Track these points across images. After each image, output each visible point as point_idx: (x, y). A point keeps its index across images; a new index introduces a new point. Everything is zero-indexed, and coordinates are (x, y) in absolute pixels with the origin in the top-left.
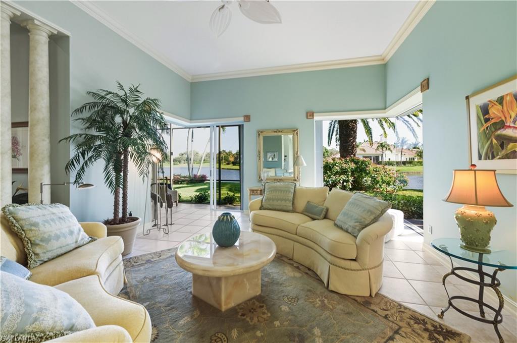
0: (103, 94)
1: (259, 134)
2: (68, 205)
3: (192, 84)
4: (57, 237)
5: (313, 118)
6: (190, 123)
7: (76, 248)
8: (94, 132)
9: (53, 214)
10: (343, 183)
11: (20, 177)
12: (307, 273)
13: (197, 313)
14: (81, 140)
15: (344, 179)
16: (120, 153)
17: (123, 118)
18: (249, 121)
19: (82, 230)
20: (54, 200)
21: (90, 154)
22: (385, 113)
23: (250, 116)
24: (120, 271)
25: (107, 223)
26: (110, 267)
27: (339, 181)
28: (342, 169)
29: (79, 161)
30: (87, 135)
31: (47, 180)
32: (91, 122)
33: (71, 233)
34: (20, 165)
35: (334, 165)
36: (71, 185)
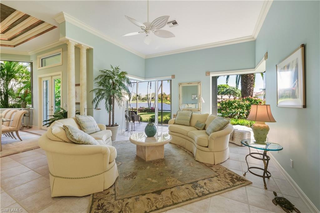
0: (105, 71)
1: (179, 85)
2: (93, 117)
3: (146, 59)
4: (90, 127)
5: (210, 75)
6: (145, 80)
7: (96, 132)
8: (101, 87)
9: (89, 119)
10: (240, 114)
11: (78, 105)
12: (189, 154)
13: (136, 160)
14: (97, 91)
15: (241, 111)
16: (111, 96)
17: (113, 81)
18: (174, 78)
19: (98, 126)
20: (88, 114)
21: (100, 97)
22: (255, 70)
23: (175, 75)
24: (110, 143)
25: (107, 126)
26: (107, 141)
27: (237, 113)
28: (239, 105)
29: (96, 99)
30: (99, 89)
31: (86, 107)
32: (101, 84)
33: (94, 126)
34: (78, 102)
35: (234, 102)
36: (94, 109)
